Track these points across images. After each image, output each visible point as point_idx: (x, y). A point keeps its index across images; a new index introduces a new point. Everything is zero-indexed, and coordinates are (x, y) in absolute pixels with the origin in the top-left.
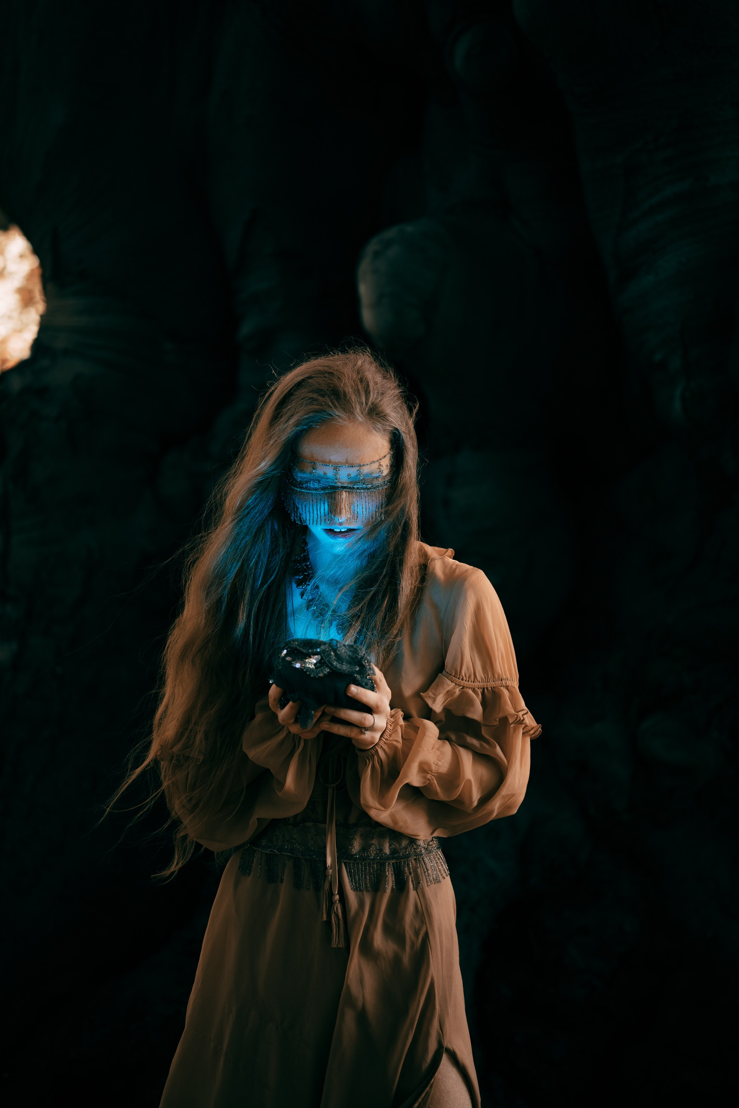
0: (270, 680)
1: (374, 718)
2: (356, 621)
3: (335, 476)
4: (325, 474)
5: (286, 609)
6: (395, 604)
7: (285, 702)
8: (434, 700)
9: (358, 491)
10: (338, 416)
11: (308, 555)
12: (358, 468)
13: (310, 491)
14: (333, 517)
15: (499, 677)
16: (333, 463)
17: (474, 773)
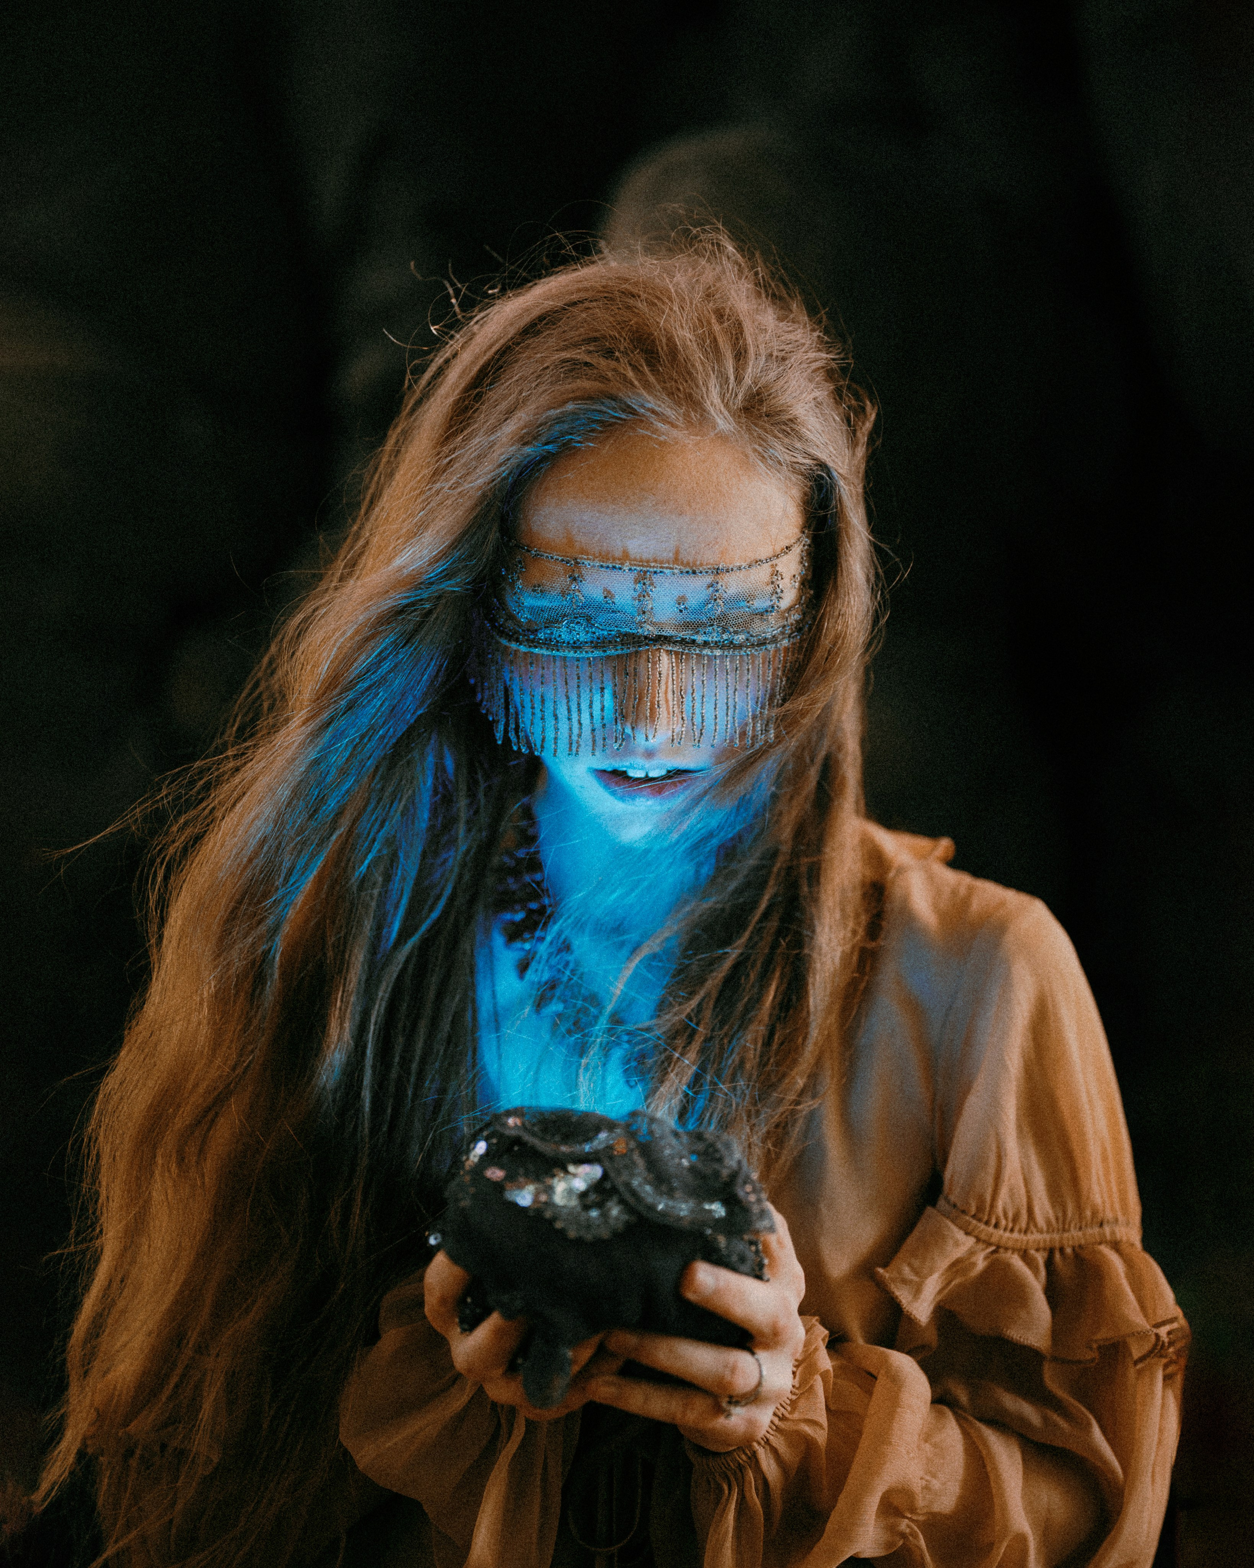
0: (429, 1235)
1: (760, 1366)
2: (684, 1047)
3: (640, 601)
4: (608, 594)
5: (475, 1011)
6: (799, 999)
7: (478, 1311)
8: (917, 1291)
9: (705, 652)
10: (653, 412)
11: (538, 852)
12: (709, 579)
13: (558, 653)
14: (628, 730)
15: (1095, 1213)
16: (635, 560)
17: (1030, 1508)
